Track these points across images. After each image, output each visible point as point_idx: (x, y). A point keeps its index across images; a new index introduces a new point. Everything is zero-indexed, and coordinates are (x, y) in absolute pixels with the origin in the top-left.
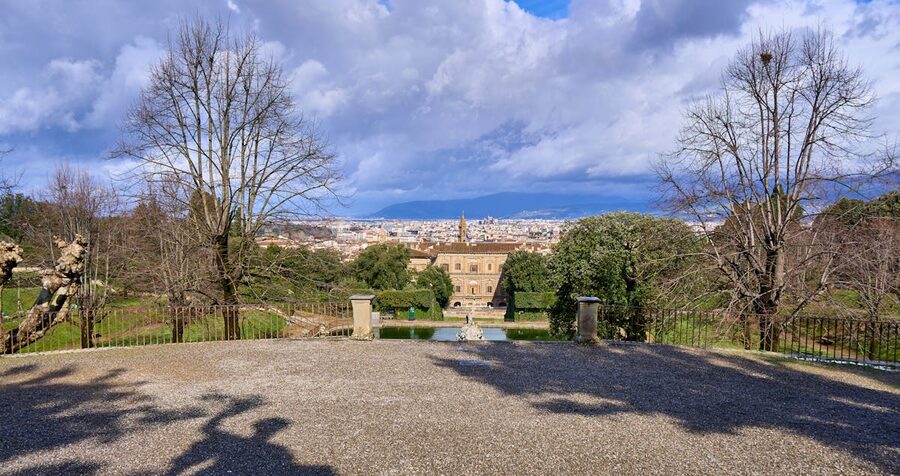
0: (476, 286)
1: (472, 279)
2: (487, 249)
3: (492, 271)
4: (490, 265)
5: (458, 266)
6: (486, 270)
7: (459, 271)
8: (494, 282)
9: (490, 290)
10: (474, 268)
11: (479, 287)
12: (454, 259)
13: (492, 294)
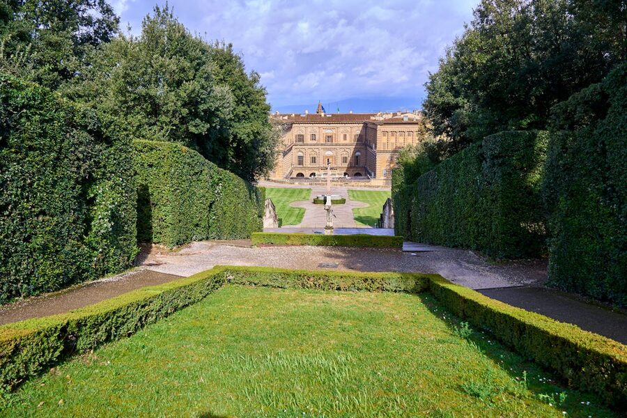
0: (332, 157)
1: (328, 149)
2: (342, 119)
3: (347, 142)
4: (345, 136)
5: (313, 137)
6: (341, 141)
7: (314, 142)
8: (349, 152)
9: (345, 160)
10: (329, 138)
11: (335, 158)
12: (309, 129)
13: (346, 165)
